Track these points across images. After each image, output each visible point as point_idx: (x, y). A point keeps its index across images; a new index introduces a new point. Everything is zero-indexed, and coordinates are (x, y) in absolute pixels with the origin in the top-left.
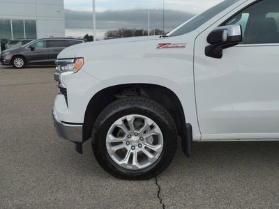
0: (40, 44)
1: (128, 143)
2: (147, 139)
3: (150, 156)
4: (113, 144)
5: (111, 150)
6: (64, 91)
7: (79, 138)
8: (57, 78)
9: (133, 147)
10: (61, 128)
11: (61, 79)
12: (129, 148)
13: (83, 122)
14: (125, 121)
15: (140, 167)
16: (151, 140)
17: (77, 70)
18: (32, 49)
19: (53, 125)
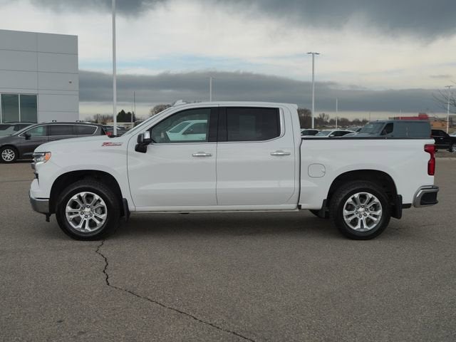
0: (41, 130)
1: (82, 213)
2: (96, 210)
3: (98, 222)
4: (71, 214)
5: (69, 217)
6: (37, 176)
7: (47, 210)
8: (33, 167)
9: (86, 217)
10: (35, 204)
11: (37, 168)
12: (82, 217)
13: (48, 197)
14: (80, 197)
15: (90, 230)
16: (99, 210)
17: (46, 160)
18: (27, 137)
19: (29, 202)
